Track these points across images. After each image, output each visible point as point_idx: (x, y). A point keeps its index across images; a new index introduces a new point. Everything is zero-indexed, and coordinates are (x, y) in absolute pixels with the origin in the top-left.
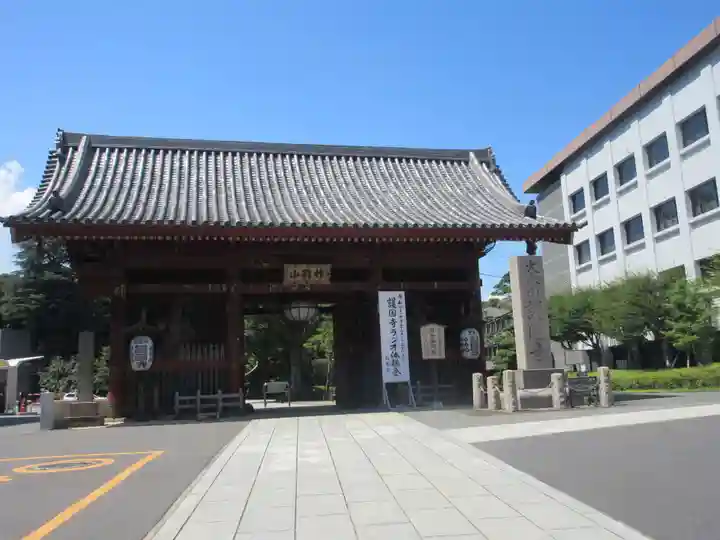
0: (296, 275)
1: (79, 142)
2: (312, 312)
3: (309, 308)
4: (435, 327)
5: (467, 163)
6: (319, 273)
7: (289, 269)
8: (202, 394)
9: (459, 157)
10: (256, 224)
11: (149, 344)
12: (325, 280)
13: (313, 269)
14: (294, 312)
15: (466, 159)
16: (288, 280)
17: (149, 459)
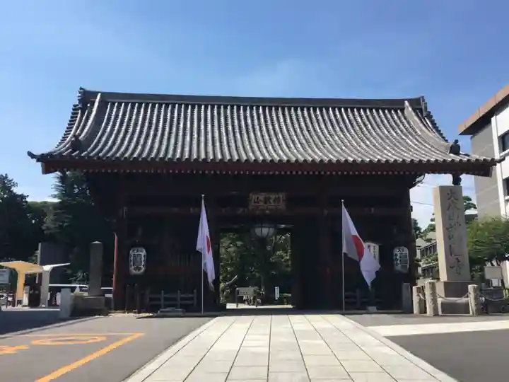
0: (259, 201)
1: (96, 98)
2: (272, 230)
3: (269, 228)
4: (372, 245)
5: (402, 110)
6: (277, 200)
7: (253, 197)
8: (165, 293)
9: (395, 106)
10: (226, 161)
11: (143, 253)
12: (282, 206)
13: (273, 196)
14: (258, 231)
15: (401, 107)
16: (252, 205)
17: (129, 339)
